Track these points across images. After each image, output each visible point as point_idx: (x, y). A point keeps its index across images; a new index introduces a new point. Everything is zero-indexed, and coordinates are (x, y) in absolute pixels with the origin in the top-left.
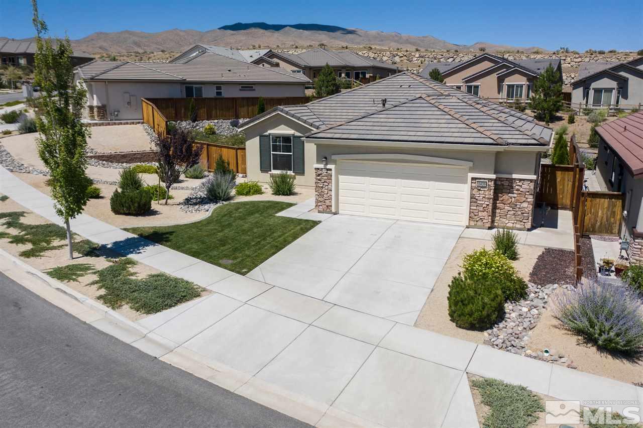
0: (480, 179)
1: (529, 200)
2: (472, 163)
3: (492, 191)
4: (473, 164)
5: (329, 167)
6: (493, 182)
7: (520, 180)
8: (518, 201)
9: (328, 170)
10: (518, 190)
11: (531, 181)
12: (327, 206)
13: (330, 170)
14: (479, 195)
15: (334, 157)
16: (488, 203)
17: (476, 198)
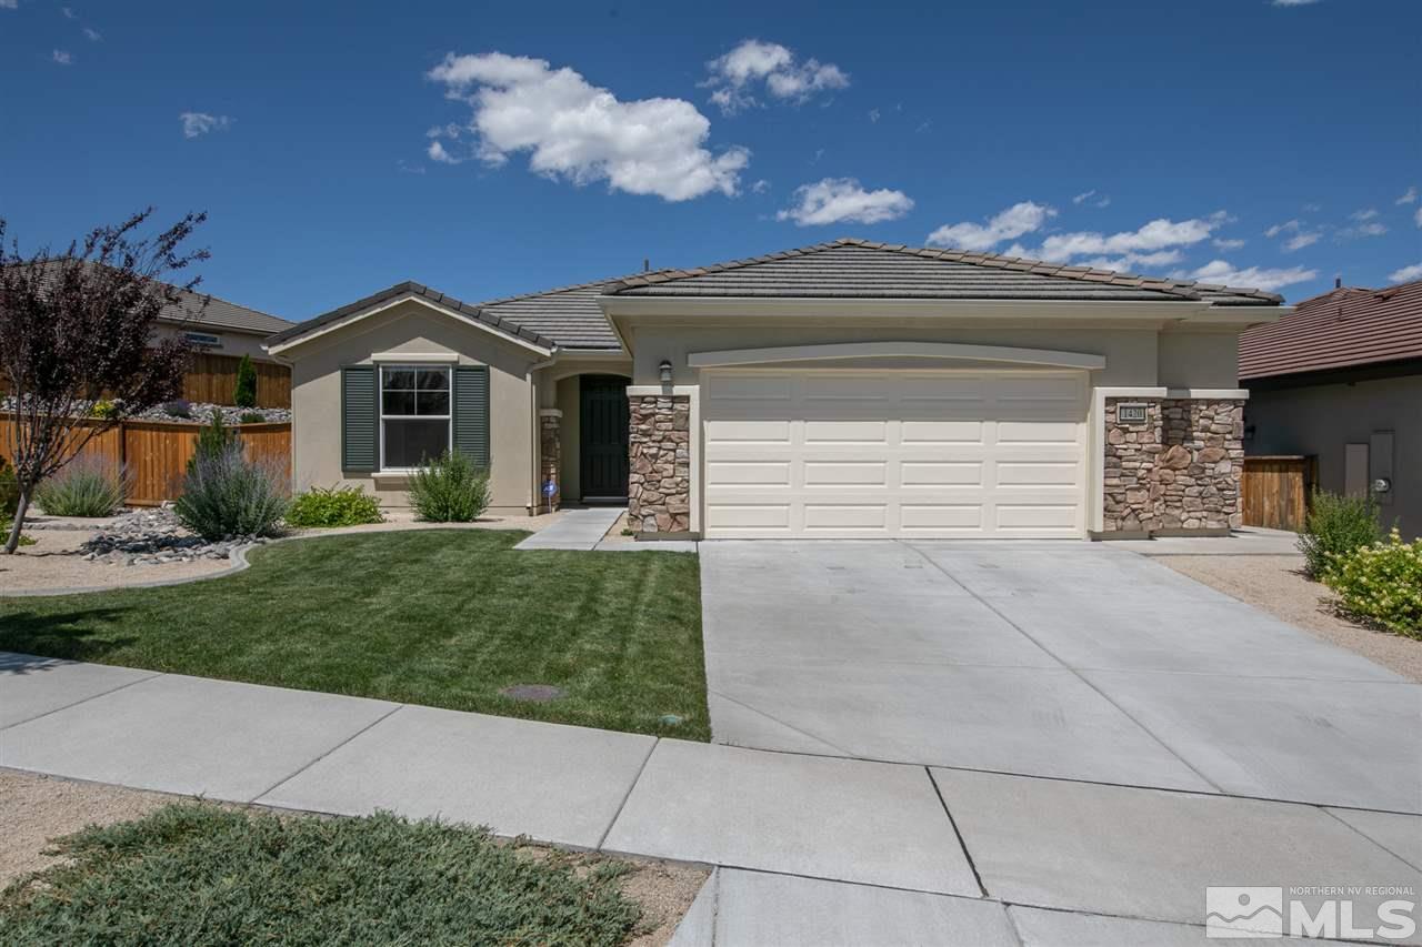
0: (1126, 399)
1: (1233, 454)
2: (1102, 359)
3: (1158, 432)
4: (1107, 360)
5: (678, 390)
6: (1158, 407)
7: (1210, 402)
8: (1206, 458)
9: (674, 399)
10: (1206, 429)
11: (1235, 402)
12: (674, 516)
13: (686, 399)
14: (1128, 446)
15: (694, 361)
16: (1151, 465)
17: (1120, 453)
